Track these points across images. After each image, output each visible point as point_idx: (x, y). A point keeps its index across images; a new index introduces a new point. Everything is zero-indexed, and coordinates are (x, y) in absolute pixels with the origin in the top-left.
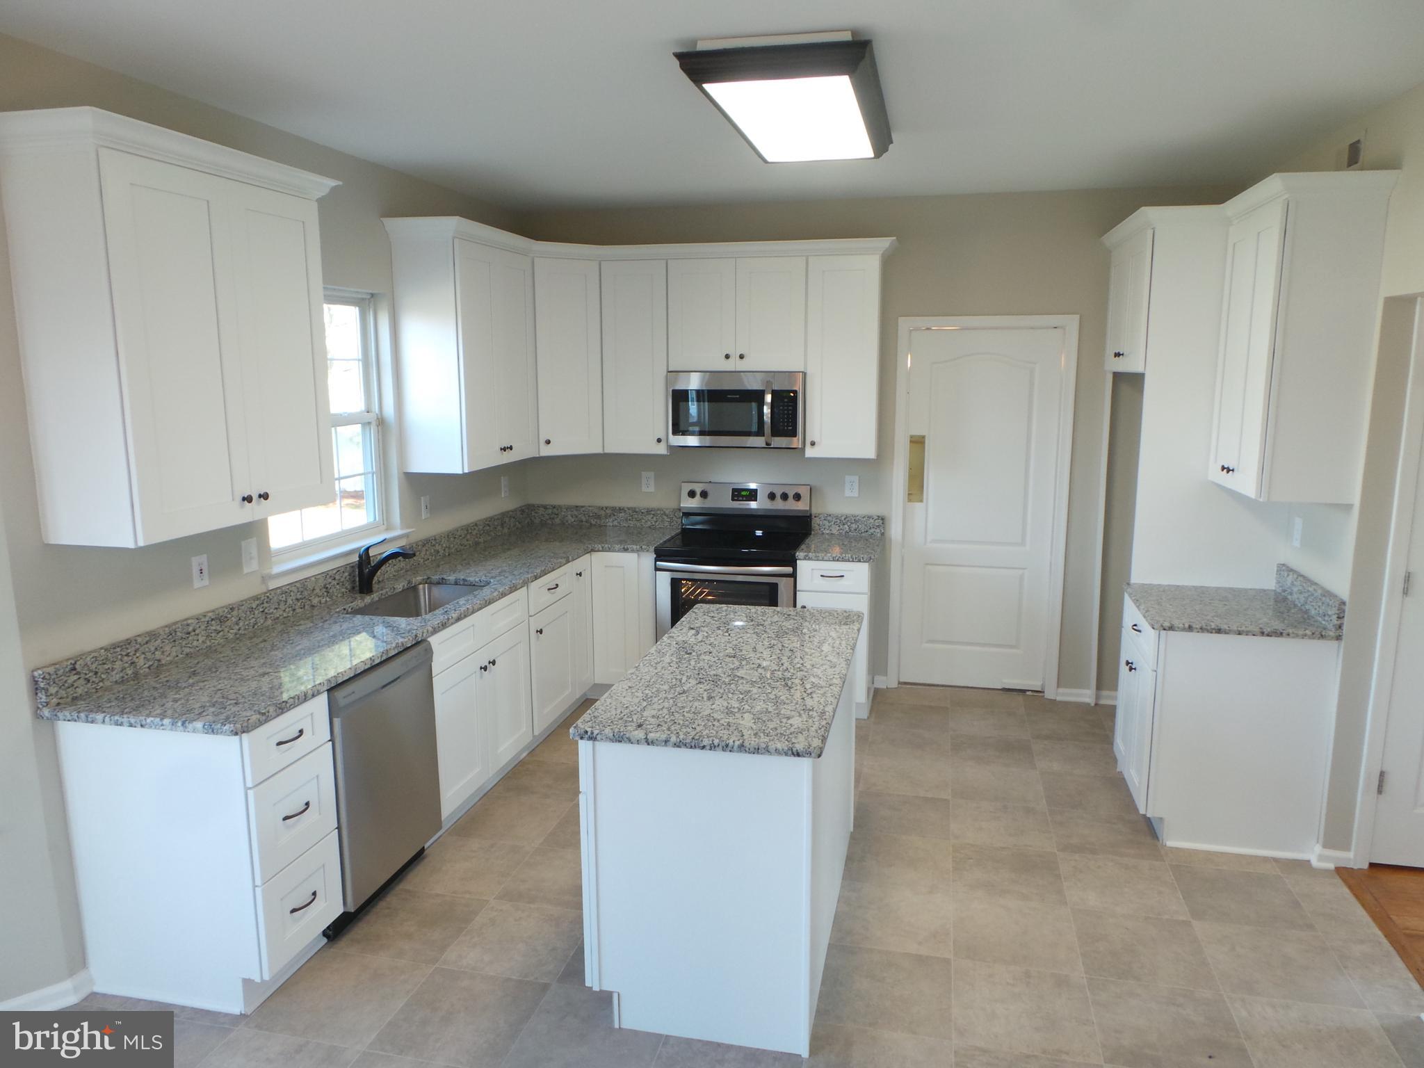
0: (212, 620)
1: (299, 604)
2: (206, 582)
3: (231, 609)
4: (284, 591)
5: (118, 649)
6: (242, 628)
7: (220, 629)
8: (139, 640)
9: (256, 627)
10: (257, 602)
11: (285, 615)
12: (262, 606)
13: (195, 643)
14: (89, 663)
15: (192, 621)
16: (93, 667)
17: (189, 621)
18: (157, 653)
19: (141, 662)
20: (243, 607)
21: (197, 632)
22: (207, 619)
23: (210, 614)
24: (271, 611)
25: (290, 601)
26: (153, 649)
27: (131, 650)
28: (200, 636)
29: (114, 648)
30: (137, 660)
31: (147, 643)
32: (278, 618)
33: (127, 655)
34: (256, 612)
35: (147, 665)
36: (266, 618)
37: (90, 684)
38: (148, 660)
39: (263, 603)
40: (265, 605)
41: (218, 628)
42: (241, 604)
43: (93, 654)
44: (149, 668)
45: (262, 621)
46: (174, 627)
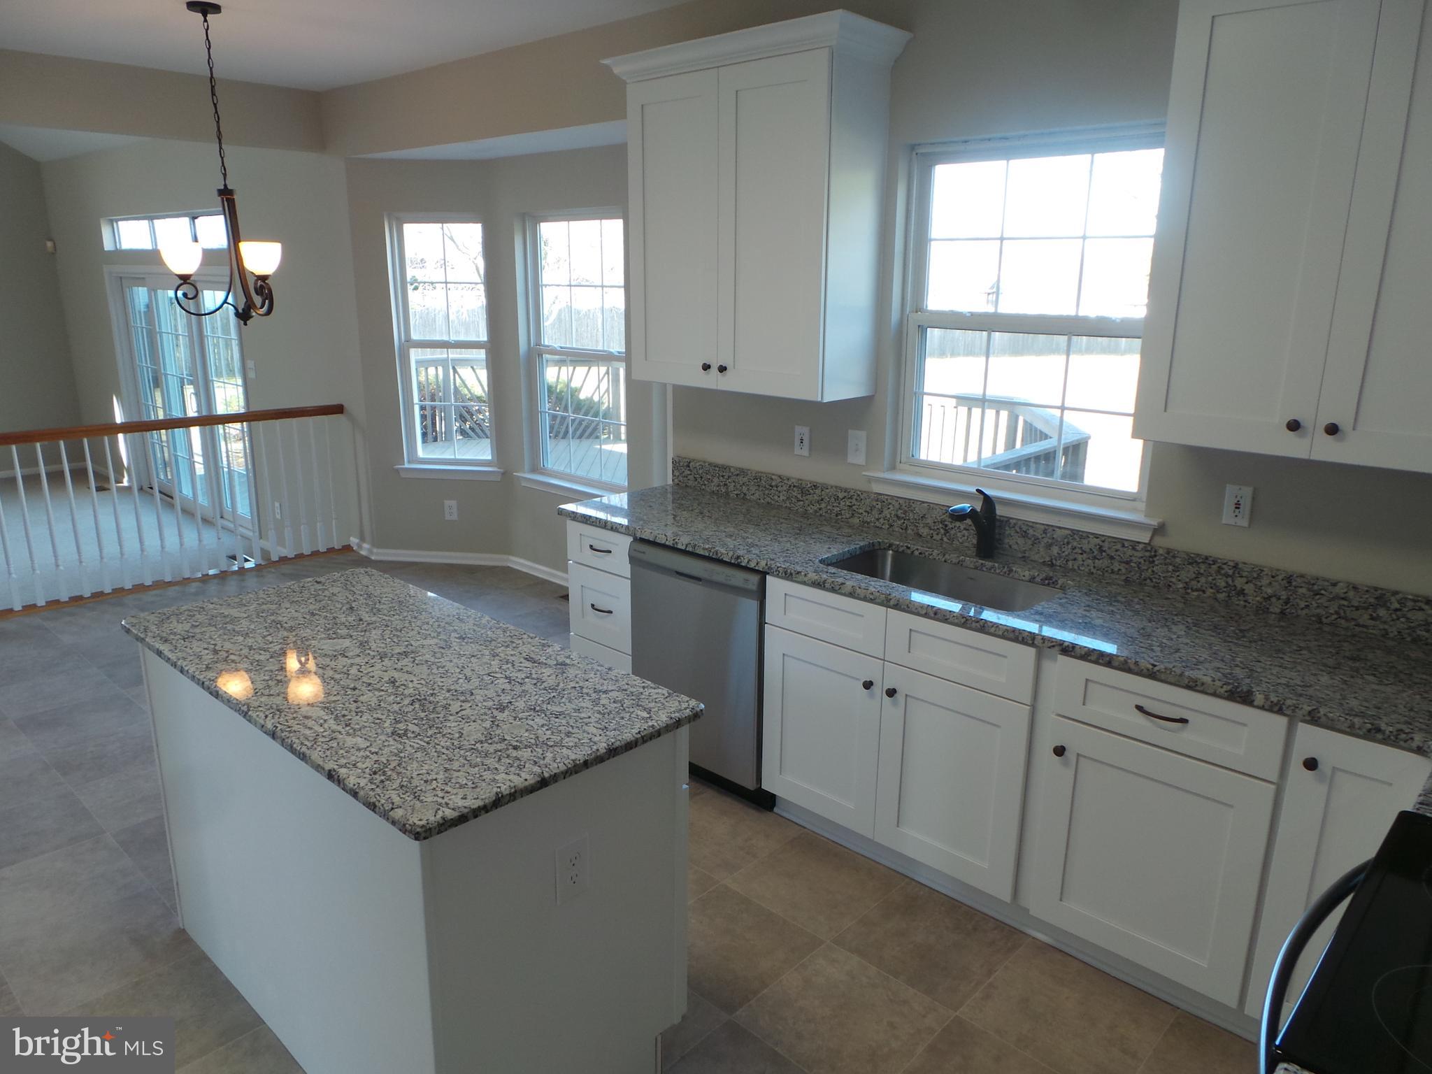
0: (794, 486)
1: (899, 523)
2: (805, 452)
3: (814, 486)
4: (883, 501)
5: (717, 469)
6: (824, 510)
7: (801, 499)
8: (732, 470)
9: (840, 517)
10: (846, 494)
11: (877, 524)
12: (850, 500)
13: (776, 497)
14: (698, 468)
15: (776, 477)
16: (700, 472)
17: (773, 477)
18: (744, 487)
19: (731, 487)
20: (827, 491)
21: (779, 489)
22: (790, 483)
23: (794, 481)
24: (861, 511)
25: (886, 512)
26: (741, 483)
27: (726, 475)
28: (781, 494)
29: (715, 466)
30: (729, 484)
31: (737, 475)
32: (868, 523)
33: (723, 476)
34: (842, 503)
35: (735, 492)
36: (853, 514)
37: (696, 483)
38: (737, 489)
39: (851, 498)
40: (854, 501)
41: (799, 496)
42: (824, 487)
43: (703, 464)
44: (737, 495)
45: (848, 516)
46: (760, 474)
